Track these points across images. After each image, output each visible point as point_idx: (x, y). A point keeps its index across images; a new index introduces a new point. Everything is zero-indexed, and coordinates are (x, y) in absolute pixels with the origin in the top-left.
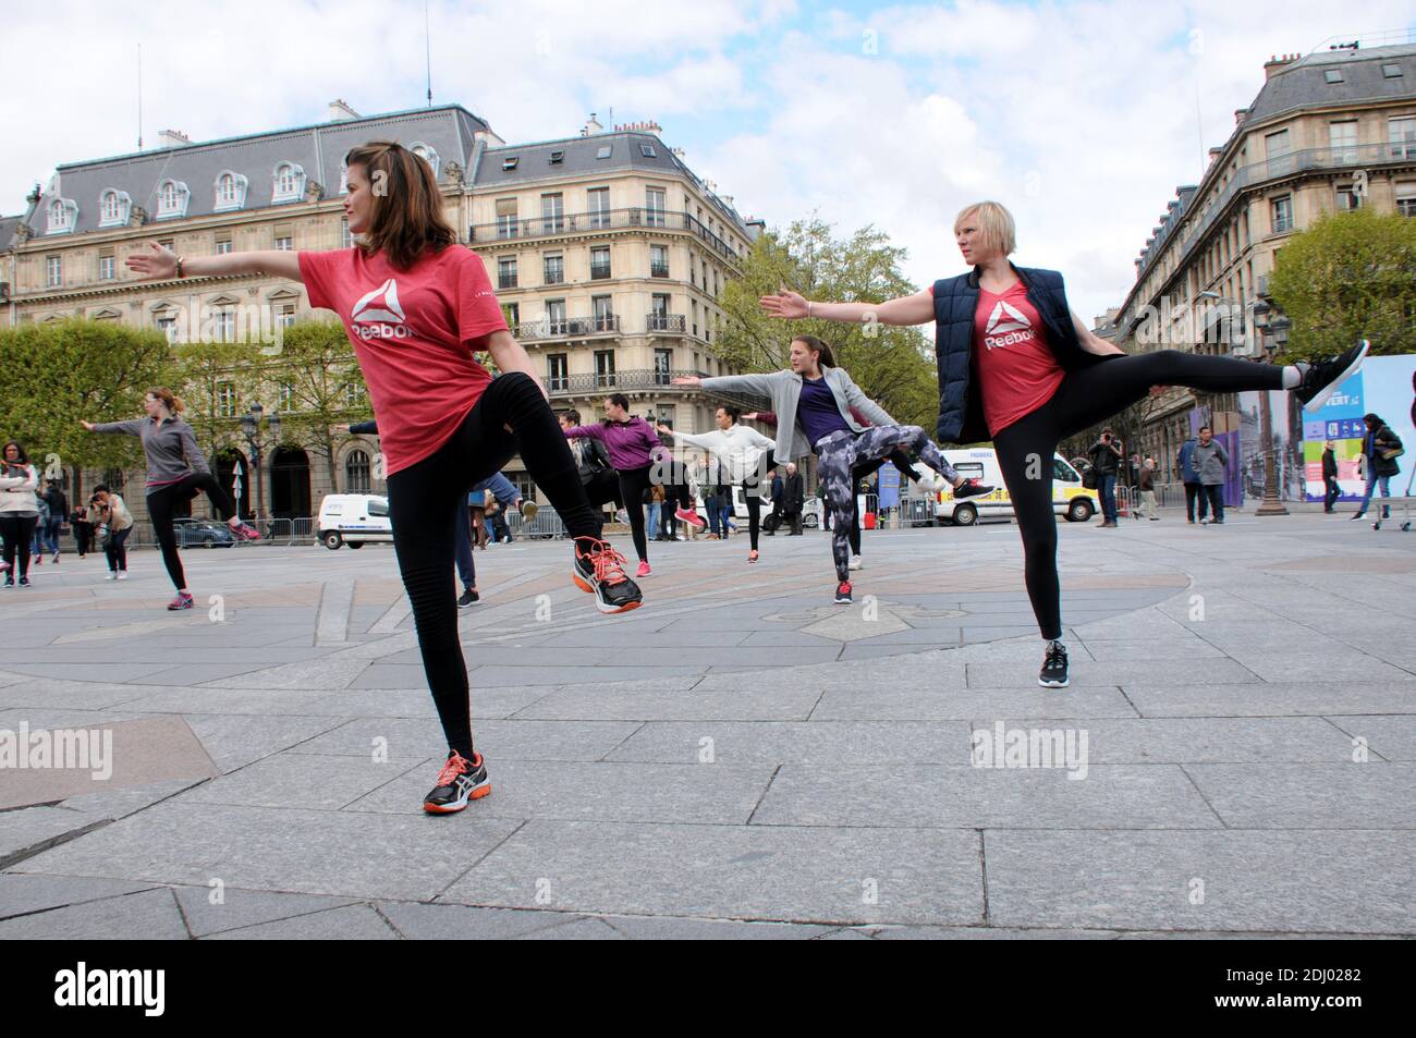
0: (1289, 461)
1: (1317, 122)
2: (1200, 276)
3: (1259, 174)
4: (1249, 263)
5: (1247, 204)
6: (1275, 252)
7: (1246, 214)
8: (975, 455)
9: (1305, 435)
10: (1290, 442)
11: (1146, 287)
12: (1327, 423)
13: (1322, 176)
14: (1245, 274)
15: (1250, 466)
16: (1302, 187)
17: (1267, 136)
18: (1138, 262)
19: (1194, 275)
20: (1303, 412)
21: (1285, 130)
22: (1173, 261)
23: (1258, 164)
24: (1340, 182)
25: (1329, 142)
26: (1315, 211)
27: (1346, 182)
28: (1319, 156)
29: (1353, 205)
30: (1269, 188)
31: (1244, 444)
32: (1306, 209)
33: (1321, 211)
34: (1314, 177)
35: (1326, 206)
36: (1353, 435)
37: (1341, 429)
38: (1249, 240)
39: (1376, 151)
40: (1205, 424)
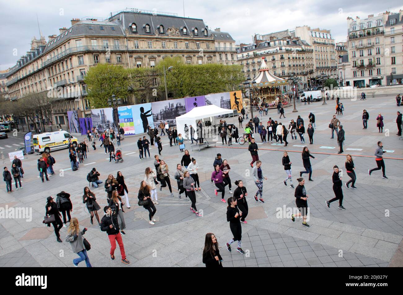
0: (114, 127)
1: (88, 39)
2: (51, 71)
3: (75, 50)
4: (73, 72)
5: (71, 56)
6: (80, 70)
7: (71, 59)
8: (47, 135)
9: (120, 122)
10: (114, 123)
12: (125, 119)
13: (91, 52)
14: (71, 74)
15: (97, 127)
16: (86, 54)
17: (76, 40)
18: (20, 62)
19: (48, 70)
20: (119, 117)
21: (81, 40)
22: (39, 65)
23: (75, 48)
24: (94, 54)
25: (91, 44)
26: (89, 60)
27: (96, 54)
28: (89, 47)
29: (97, 59)
30: (78, 54)
31: (94, 121)
32: (87, 60)
33: (91, 60)
34: (89, 52)
35: (92, 59)
36: (130, 121)
37: (128, 120)
38: (72, 66)
39: (101, 47)
40: (75, 115)
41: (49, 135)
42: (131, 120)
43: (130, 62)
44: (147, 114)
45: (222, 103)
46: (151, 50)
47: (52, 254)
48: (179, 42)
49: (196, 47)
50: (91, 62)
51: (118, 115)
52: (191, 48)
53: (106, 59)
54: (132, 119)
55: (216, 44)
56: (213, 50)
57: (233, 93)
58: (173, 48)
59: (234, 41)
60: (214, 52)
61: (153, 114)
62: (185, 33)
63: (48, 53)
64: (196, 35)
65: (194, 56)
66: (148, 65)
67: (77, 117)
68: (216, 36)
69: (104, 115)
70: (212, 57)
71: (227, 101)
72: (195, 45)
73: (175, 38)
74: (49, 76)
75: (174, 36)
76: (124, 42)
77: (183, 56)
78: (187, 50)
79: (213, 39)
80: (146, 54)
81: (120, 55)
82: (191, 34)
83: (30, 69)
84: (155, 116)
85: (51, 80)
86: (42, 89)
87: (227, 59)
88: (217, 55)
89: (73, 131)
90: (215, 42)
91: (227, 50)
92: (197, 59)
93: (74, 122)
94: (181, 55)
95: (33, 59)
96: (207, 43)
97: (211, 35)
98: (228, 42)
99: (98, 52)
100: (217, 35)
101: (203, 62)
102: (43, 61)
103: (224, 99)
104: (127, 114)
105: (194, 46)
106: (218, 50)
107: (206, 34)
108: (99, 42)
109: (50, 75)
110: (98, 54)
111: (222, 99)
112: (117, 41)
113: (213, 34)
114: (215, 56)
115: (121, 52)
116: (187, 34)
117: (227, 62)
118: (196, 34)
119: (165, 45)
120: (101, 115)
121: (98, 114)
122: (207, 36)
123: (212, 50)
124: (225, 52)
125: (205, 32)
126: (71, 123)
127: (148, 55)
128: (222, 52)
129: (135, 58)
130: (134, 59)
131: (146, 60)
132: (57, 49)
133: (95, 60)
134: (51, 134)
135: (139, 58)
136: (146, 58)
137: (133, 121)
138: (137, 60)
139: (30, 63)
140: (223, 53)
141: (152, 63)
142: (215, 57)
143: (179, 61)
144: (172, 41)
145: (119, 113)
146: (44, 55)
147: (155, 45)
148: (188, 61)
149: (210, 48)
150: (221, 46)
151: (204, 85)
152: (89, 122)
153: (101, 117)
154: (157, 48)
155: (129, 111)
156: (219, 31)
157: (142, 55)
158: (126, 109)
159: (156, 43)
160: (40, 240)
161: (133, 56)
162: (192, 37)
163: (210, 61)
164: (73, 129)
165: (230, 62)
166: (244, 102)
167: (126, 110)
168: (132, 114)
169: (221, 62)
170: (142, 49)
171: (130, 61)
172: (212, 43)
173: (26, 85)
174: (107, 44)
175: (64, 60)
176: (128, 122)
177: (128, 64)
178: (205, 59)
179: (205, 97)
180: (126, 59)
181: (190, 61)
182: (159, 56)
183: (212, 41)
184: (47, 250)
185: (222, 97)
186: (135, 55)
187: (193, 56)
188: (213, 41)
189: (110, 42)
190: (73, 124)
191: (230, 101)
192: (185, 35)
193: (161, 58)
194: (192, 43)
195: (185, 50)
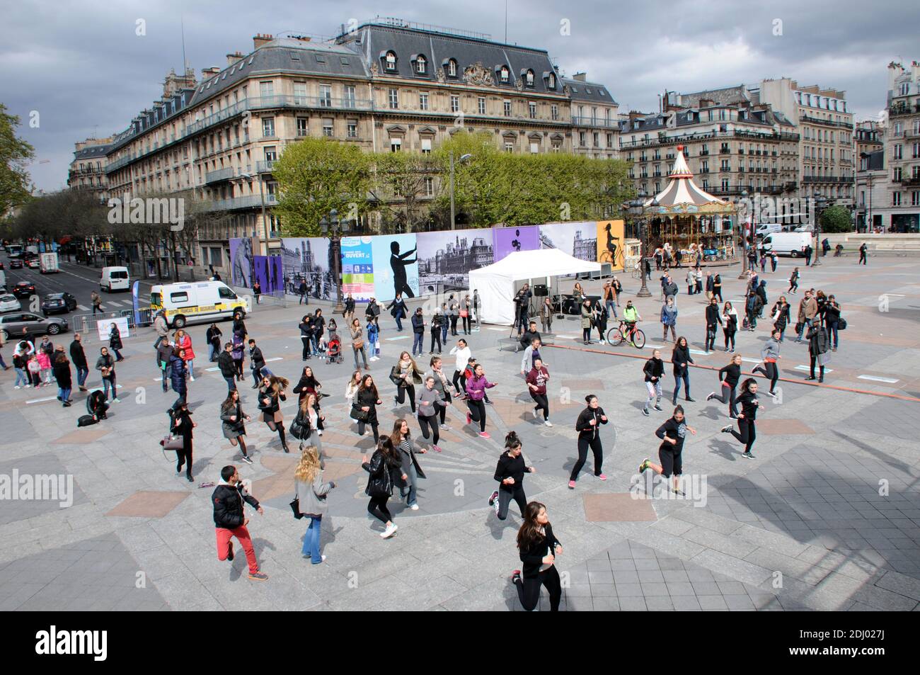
0: (329, 280)
1: (288, 80)
2: (201, 147)
3: (257, 105)
4: (248, 152)
5: (248, 118)
6: (265, 148)
7: (246, 123)
8: (182, 287)
9: (343, 271)
10: (330, 272)
11: (145, 140)
12: (354, 266)
13: (291, 111)
14: (244, 155)
15: (292, 278)
16: (281, 115)
17: (261, 83)
18: (137, 123)
19: (195, 145)
20: (343, 260)
21: (272, 82)
22: (177, 131)
23: (256, 98)
24: (299, 114)
25: (294, 92)
26: (287, 129)
27: (302, 115)
28: (289, 99)
29: (304, 127)
30: (262, 112)
31: (286, 266)
32: (283, 127)
33: (289, 129)
34: (288, 111)
35: (292, 127)
36: (367, 272)
37: (360, 268)
38: (247, 139)
39: (314, 101)
40: (246, 249)
41: (186, 287)
42: (369, 269)
43: (376, 139)
44: (405, 259)
45: (577, 245)
46: (425, 115)
47: (172, 554)
48: (491, 99)
49: (527, 112)
50: (290, 134)
51: (340, 256)
52: (516, 116)
53: (325, 128)
54: (371, 266)
55: (574, 109)
56: (567, 121)
57: (605, 223)
58: (474, 112)
59: (617, 104)
60: (568, 128)
61: (420, 260)
62: (504, 80)
63: (198, 107)
64: (529, 86)
65: (522, 133)
66: (415, 147)
67: (249, 254)
68: (575, 90)
69: (309, 252)
70: (561, 139)
71: (588, 242)
72: (526, 108)
73: (482, 89)
74: (196, 157)
75: (479, 85)
76: (365, 92)
77: (497, 131)
78: (505, 118)
79: (567, 98)
80: (412, 123)
81: (355, 121)
82: (519, 83)
83: (159, 140)
84: (422, 263)
85: (199, 166)
86: (178, 185)
87: (596, 144)
88: (575, 134)
89: (237, 284)
90: (572, 105)
91: (597, 125)
92: (527, 140)
93: (242, 264)
94: (491, 129)
95: (165, 118)
96: (554, 106)
97: (564, 87)
98: (601, 107)
99: (308, 112)
100: (577, 89)
101: (541, 149)
102: (187, 125)
103: (584, 237)
104: (360, 255)
105: (524, 110)
106: (578, 122)
107: (552, 85)
108: (310, 88)
109: (199, 156)
110: (306, 115)
111: (578, 236)
112: (352, 90)
113: (569, 86)
114: (569, 136)
115: (358, 114)
116: (509, 83)
117: (595, 151)
118: (529, 84)
119: (457, 104)
120: (304, 253)
121: (297, 249)
122: (554, 90)
123: (563, 122)
124: (593, 130)
125: (552, 79)
126: (235, 265)
127: (418, 126)
128: (587, 128)
129: (389, 131)
130: (385, 132)
131: (413, 135)
132: (218, 99)
133: (299, 127)
134: (190, 287)
135: (397, 130)
136: (412, 132)
137: (372, 271)
138: (391, 134)
139: (159, 127)
140: (589, 131)
141: (426, 144)
142: (570, 139)
143: (487, 143)
144: (473, 97)
145: (343, 252)
146: (190, 111)
147: (434, 102)
148: (507, 143)
149: (561, 117)
150: (585, 114)
151: (539, 200)
152: (275, 266)
153: (301, 257)
154: (439, 110)
155: (367, 249)
156: (583, 80)
157: (404, 125)
158: (359, 243)
159: (437, 100)
160: (149, 519)
161: (384, 124)
162: (520, 89)
163: (557, 147)
164: (238, 279)
165: (603, 152)
166: (629, 247)
167: (358, 246)
168: (371, 256)
169: (581, 151)
170: (405, 111)
171: (376, 135)
172: (566, 106)
173: (147, 175)
174: (328, 95)
175: (232, 124)
176: (360, 272)
177: (371, 142)
178: (547, 142)
179: (538, 229)
180: (368, 130)
181: (511, 144)
182: (443, 129)
183: (565, 101)
184: (162, 543)
185: (578, 232)
186: (388, 124)
187: (519, 134)
188: (567, 103)
189: (335, 90)
190: (240, 268)
191: (596, 243)
192: (504, 83)
193: (446, 133)
194: (520, 104)
195: (502, 119)
